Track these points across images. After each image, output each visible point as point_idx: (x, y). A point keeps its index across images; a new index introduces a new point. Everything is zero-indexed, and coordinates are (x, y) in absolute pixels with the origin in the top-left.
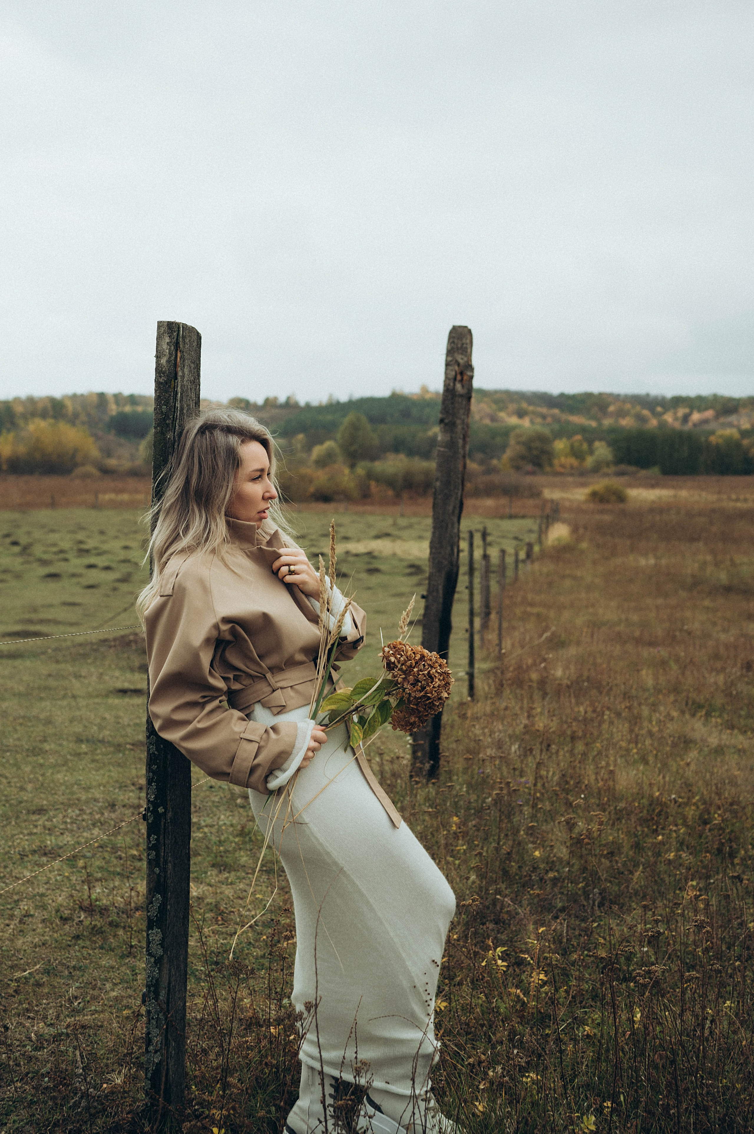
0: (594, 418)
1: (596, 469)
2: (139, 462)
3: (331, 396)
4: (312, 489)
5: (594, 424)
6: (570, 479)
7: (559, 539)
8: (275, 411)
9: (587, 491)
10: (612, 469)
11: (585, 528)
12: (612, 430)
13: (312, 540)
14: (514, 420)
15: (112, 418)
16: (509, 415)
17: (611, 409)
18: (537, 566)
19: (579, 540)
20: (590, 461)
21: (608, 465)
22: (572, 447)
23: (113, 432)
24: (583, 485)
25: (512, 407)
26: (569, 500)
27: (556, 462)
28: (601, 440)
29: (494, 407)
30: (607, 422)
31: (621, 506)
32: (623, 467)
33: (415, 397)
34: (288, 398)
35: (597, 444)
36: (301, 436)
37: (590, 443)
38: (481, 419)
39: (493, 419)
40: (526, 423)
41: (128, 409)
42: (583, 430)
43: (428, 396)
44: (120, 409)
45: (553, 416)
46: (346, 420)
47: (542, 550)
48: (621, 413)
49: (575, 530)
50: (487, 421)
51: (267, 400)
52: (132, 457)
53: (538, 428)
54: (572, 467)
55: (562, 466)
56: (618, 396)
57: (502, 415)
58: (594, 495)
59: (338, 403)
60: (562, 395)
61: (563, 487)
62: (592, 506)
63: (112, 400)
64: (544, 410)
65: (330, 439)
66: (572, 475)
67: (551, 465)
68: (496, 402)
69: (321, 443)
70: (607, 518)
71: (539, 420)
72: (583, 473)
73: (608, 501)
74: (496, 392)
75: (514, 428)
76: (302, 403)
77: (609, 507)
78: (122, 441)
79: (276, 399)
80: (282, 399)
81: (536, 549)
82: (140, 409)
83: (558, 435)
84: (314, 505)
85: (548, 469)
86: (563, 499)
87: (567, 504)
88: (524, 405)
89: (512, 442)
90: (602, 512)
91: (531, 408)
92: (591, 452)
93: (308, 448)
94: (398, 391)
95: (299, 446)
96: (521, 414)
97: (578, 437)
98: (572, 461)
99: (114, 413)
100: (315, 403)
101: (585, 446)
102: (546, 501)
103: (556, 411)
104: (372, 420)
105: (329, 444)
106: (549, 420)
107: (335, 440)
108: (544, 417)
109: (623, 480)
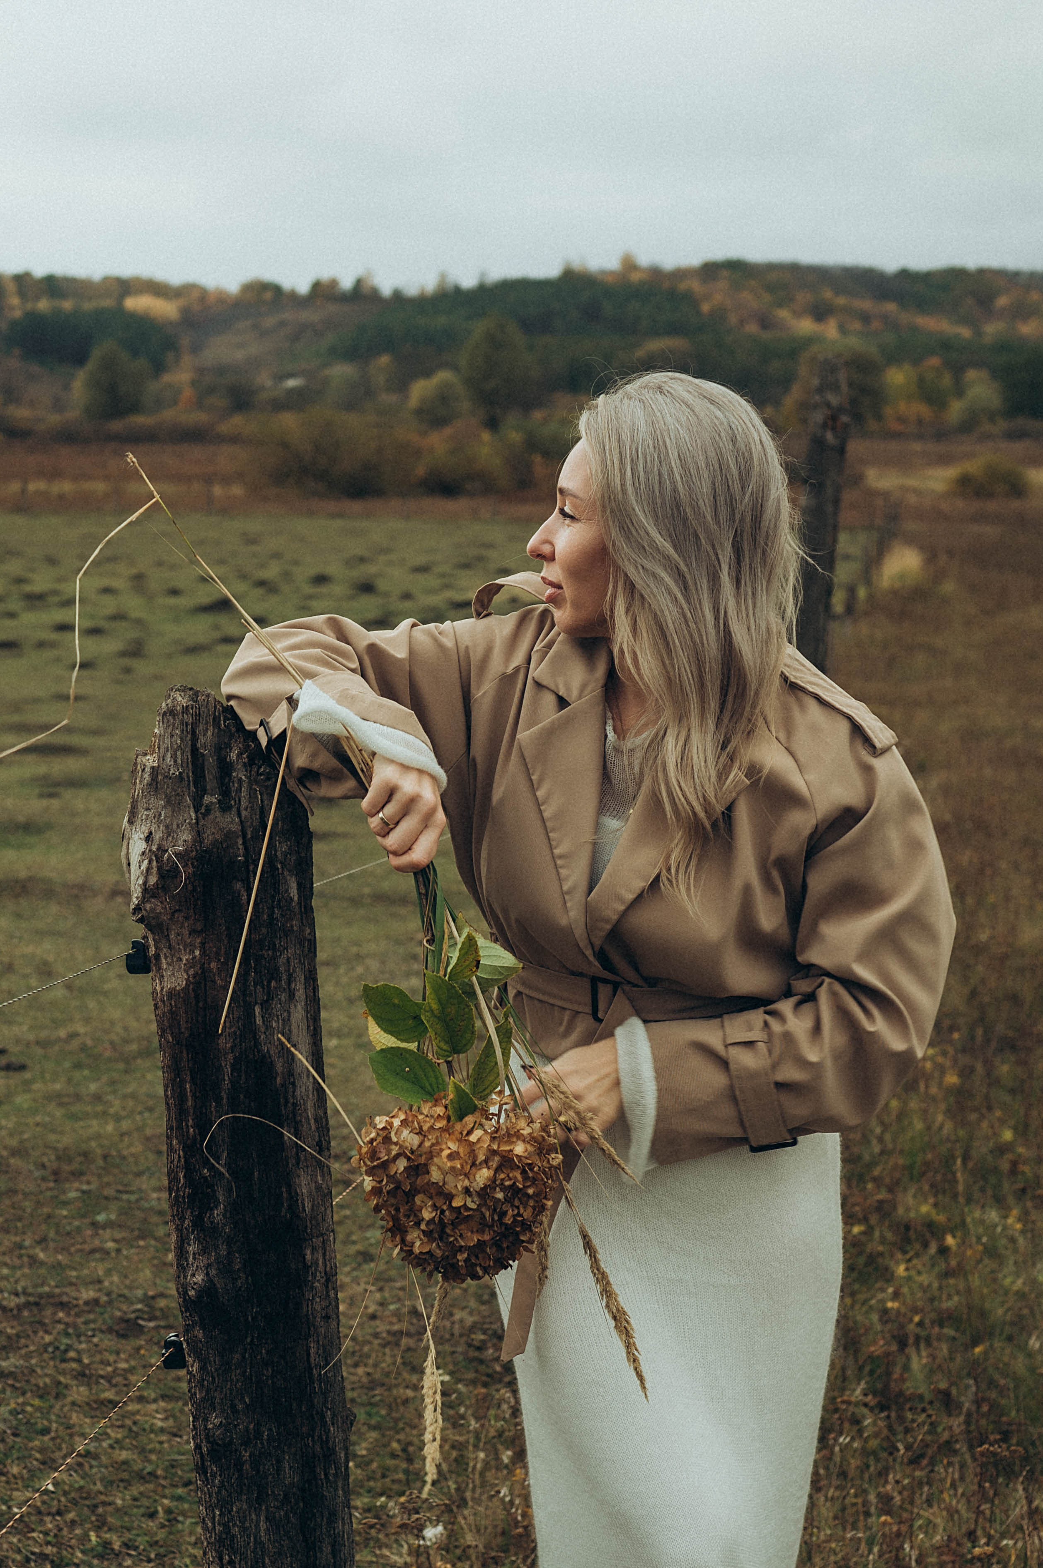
0: (965, 321)
1: (968, 426)
2: (73, 414)
3: (443, 276)
4: (420, 471)
5: (966, 333)
6: (917, 446)
7: (902, 576)
8: (333, 308)
9: (951, 473)
10: (1002, 425)
11: (951, 553)
12: (1003, 346)
13: (443, 575)
14: (806, 326)
15: (14, 324)
16: (798, 315)
17: (1002, 301)
18: (864, 629)
19: (938, 577)
20: (956, 409)
21: (992, 417)
22: (921, 380)
23: (17, 351)
24: (944, 460)
25: (803, 297)
26: (917, 492)
27: (888, 411)
28: (978, 365)
29: (767, 297)
30: (992, 329)
31: (1015, 504)
32: (1021, 422)
33: (610, 279)
34: (359, 283)
35: (972, 374)
36: (385, 360)
37: (958, 370)
38: (742, 322)
39: (765, 323)
40: (830, 330)
41: (43, 305)
42: (945, 345)
43: (635, 277)
44: (29, 306)
45: (885, 318)
46: (479, 328)
47: (871, 597)
48: (1020, 312)
49: (931, 555)
50: (752, 328)
51: (317, 286)
52: (58, 405)
53: (854, 342)
54: (920, 422)
55: (901, 420)
56: (1017, 274)
57: (783, 314)
58: (964, 483)
59: (458, 290)
60: (904, 274)
61: (903, 463)
62: (960, 504)
63: (11, 287)
64: (866, 304)
65: (445, 365)
66: (920, 437)
67: (879, 417)
68: (770, 288)
69: (427, 374)
70: (990, 531)
71: (857, 326)
72: (941, 434)
73: (991, 495)
74: (771, 267)
75: (809, 341)
76: (386, 288)
77: (991, 506)
78: (35, 369)
79: (334, 283)
80: (347, 283)
81: (862, 593)
82: (67, 305)
83: (893, 357)
84: (428, 503)
85: (872, 425)
86: (905, 489)
87: (912, 499)
88: (828, 294)
89: (803, 371)
90: (979, 518)
91: (841, 301)
92: (959, 391)
93: (401, 385)
94: (577, 264)
95: (381, 379)
96: (820, 313)
97: (934, 361)
98: (922, 409)
99: (18, 314)
100: (412, 290)
101: (947, 380)
102: (873, 493)
103: (891, 307)
104: (528, 326)
105: (443, 376)
106: (876, 325)
107: (456, 368)
108: (865, 318)
109: (1019, 447)
